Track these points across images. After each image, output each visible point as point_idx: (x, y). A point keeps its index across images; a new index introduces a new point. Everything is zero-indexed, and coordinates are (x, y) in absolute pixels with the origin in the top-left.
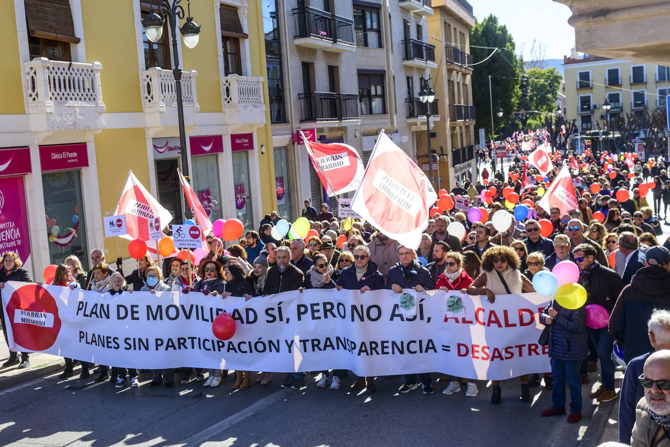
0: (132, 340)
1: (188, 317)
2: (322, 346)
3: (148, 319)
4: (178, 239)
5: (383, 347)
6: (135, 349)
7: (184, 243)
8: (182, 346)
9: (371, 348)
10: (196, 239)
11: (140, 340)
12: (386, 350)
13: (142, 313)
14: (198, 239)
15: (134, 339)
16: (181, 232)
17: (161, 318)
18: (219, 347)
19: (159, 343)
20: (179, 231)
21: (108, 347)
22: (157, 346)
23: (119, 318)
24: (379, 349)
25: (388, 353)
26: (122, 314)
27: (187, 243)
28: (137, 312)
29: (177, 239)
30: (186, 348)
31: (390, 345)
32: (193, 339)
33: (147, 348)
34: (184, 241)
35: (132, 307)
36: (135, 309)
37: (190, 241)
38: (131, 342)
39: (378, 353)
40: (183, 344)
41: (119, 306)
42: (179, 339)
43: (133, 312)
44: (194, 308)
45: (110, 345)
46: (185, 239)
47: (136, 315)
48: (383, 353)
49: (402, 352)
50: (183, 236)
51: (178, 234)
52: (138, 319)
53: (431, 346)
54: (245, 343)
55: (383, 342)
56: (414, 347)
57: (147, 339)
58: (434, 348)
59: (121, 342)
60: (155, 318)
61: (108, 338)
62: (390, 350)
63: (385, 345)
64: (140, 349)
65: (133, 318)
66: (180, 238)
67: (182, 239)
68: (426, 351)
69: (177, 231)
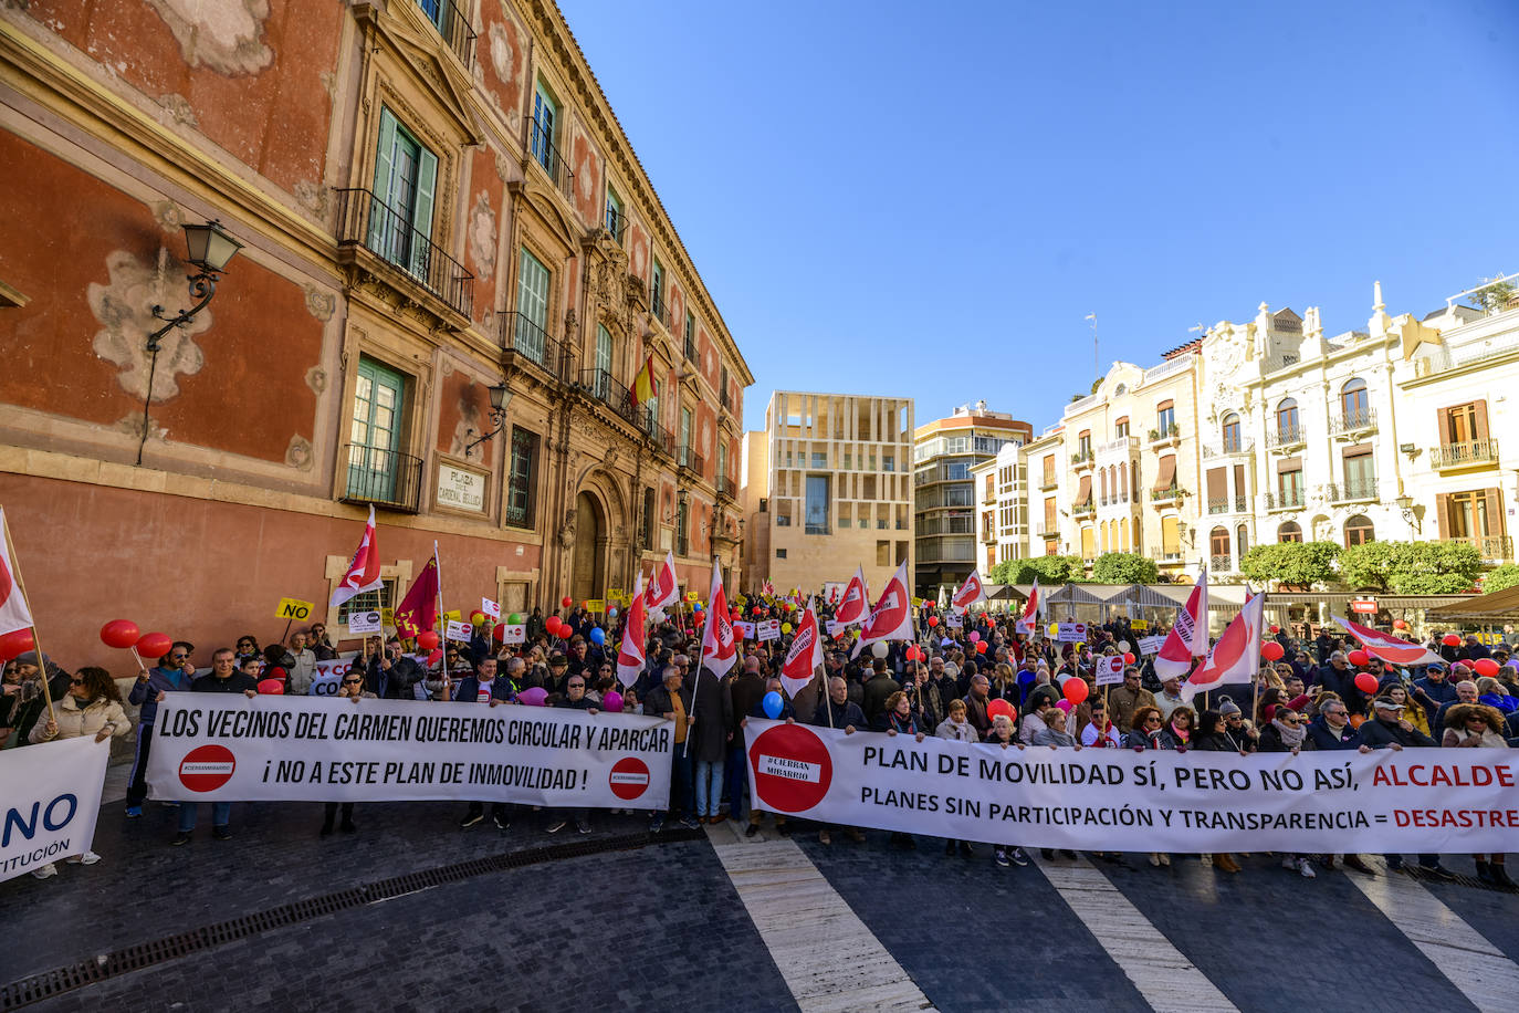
0: (957, 801)
1: (1033, 781)
2: (1209, 821)
3: (982, 776)
5: (1307, 821)
6: (960, 813)
8: (1024, 817)
9: (1292, 821)
11: (968, 802)
12: (1311, 824)
13: (973, 768)
15: (960, 800)
17: (999, 779)
18: (1074, 817)
19: (994, 810)
21: (920, 808)
22: (992, 813)
23: (941, 771)
24: (1303, 822)
25: (1314, 827)
26: (946, 766)
28: (967, 766)
30: (1029, 821)
31: (1317, 818)
32: (1038, 810)
33: (977, 815)
35: (960, 759)
36: (964, 762)
38: (956, 804)
39: (1300, 827)
40: (1026, 815)
41: (941, 757)
42: (1021, 808)
43: (960, 766)
44: (1040, 767)
45: (922, 805)
47: (964, 770)
48: (1308, 827)
49: (1330, 827)
52: (967, 775)
53: (1361, 820)
54: (1107, 810)
55: (1307, 815)
56: (1344, 820)
57: (978, 803)
58: (1365, 821)
59: (941, 802)
60: (990, 777)
61: (920, 796)
62: (1316, 824)
63: (1310, 818)
64: (967, 814)
65: (960, 773)
68: (1357, 826)
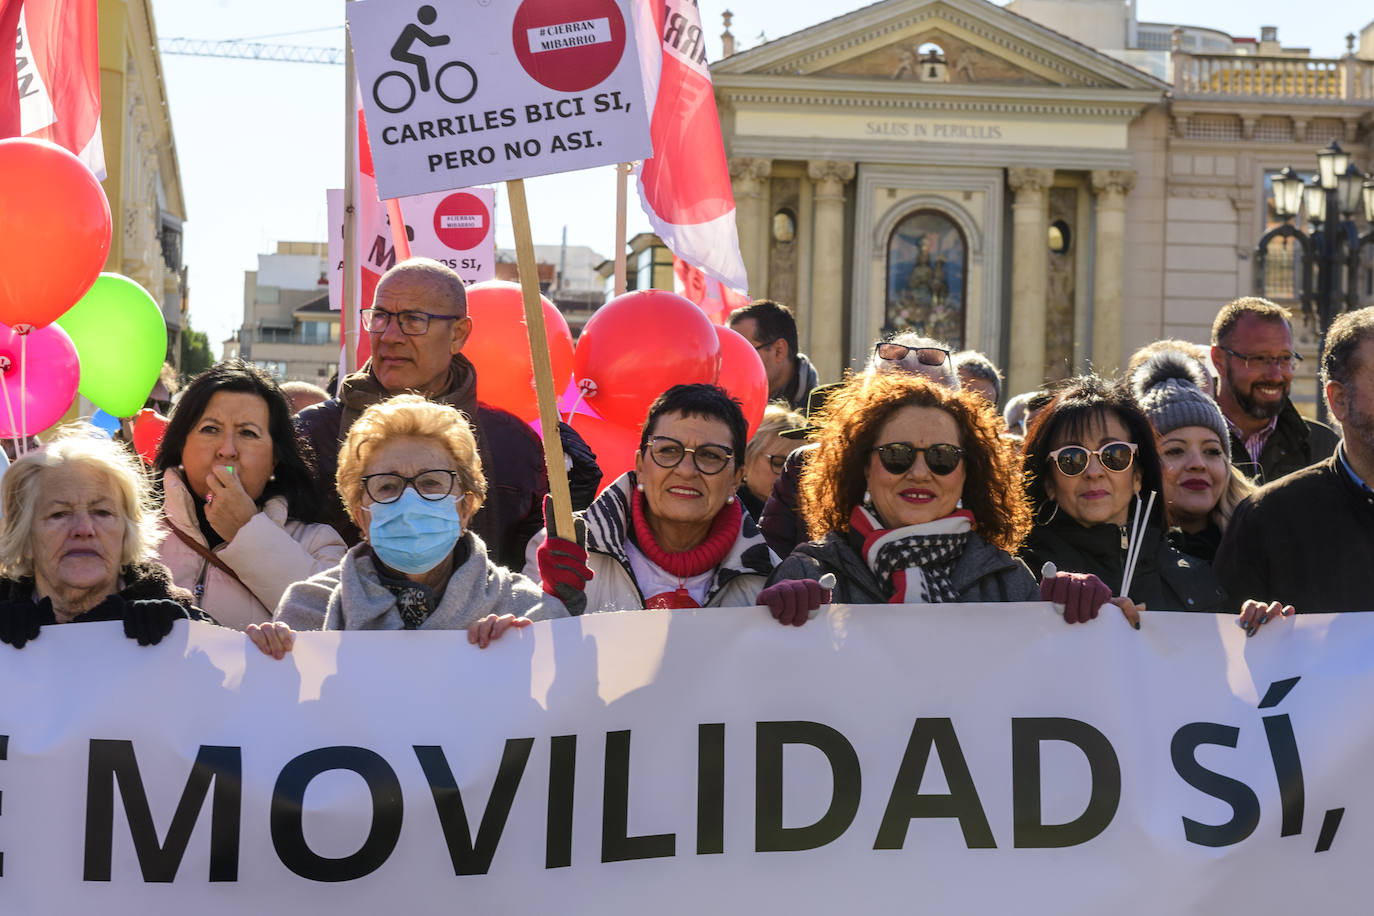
4: (412, 117)
7: (473, 141)
10: (588, 95)
14: (605, 87)
16: (435, 57)
20: (417, 47)
27: (497, 138)
29: (399, 121)
34: (467, 125)
37: (533, 114)
46: (476, 108)
50: (456, 82)
51: (412, 70)
66: (429, 106)
67: (452, 111)
69: (400, 51)
